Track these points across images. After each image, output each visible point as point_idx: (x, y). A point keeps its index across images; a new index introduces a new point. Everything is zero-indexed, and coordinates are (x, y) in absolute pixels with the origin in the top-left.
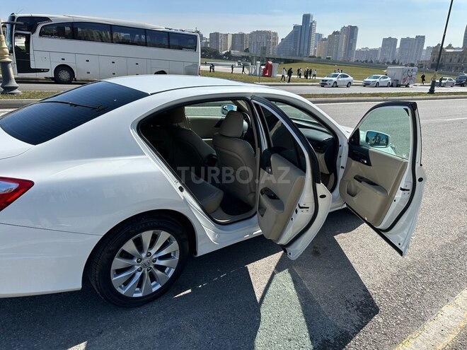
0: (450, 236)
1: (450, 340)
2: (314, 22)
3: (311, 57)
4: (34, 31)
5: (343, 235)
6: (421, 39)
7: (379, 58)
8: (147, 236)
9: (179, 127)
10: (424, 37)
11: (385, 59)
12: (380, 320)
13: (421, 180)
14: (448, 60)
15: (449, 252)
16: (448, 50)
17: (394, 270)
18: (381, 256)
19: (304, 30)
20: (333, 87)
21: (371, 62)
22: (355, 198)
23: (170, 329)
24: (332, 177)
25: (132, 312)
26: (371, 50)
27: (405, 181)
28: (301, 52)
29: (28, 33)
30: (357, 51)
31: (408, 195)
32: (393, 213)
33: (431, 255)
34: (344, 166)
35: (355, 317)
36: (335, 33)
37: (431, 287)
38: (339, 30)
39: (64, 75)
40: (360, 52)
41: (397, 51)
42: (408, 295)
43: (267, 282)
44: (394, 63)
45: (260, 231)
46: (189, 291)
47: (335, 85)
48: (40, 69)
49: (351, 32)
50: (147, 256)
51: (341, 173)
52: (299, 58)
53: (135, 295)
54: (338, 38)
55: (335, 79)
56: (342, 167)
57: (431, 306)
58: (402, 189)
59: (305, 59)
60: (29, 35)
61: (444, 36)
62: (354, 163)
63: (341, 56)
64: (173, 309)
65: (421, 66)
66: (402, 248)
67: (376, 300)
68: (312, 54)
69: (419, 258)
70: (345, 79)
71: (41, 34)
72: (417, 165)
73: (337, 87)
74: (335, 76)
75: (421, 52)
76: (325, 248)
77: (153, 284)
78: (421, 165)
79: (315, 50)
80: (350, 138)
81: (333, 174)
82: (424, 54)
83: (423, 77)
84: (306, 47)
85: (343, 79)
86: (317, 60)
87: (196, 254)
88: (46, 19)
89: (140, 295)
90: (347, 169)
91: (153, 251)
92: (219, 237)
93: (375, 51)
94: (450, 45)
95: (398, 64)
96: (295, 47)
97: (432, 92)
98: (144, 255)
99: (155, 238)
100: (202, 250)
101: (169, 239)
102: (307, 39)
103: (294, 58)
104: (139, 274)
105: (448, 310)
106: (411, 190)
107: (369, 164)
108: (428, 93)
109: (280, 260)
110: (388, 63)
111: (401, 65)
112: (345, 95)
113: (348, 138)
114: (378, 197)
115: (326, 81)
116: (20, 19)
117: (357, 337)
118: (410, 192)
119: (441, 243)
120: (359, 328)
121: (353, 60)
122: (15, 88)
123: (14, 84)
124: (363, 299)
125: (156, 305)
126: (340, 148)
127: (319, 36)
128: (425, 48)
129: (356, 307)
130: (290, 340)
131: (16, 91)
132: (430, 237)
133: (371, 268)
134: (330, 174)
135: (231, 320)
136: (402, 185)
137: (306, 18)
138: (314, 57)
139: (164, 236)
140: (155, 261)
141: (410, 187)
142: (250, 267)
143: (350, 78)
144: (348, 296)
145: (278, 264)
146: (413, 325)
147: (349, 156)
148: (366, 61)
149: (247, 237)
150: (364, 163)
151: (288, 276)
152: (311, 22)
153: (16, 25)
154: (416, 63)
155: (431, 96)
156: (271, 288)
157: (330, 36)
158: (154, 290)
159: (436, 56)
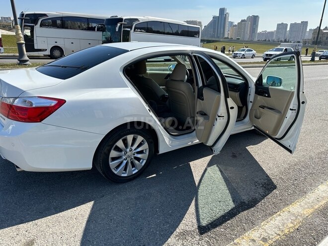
0: (325, 147)
1: (323, 203)
2: (227, 13)
3: (226, 38)
4: (36, 24)
5: (251, 146)
6: (305, 24)
7: (275, 38)
8: (130, 138)
9: (143, 77)
10: (307, 22)
11: (279, 39)
12: (277, 192)
13: (303, 103)
14: (324, 39)
15: (323, 156)
16: (325, 31)
17: (286, 166)
18: (277, 158)
19: (221, 19)
20: (241, 58)
21: (269, 41)
22: (260, 120)
23: (145, 195)
24: (244, 109)
25: (121, 186)
26: (269, 33)
27: (293, 104)
28: (219, 35)
29: (33, 25)
30: (258, 33)
31: (294, 113)
32: (285, 126)
33: (311, 158)
34: (252, 101)
35: (261, 191)
36: (242, 21)
37: (311, 175)
38: (246, 19)
39: (57, 53)
40: (261, 34)
41: (288, 33)
42: (296, 180)
43: (203, 171)
44: (285, 41)
45: (198, 141)
46: (155, 175)
47: (244, 57)
48: (41, 49)
49: (254, 20)
50: (130, 151)
51: (250, 105)
52: (217, 39)
53: (123, 175)
54: (245, 24)
55: (243, 53)
56: (251, 102)
57: (311, 185)
58: (291, 109)
59: (221, 40)
60: (33, 26)
61: (321, 20)
62: (259, 97)
63: (247, 37)
64: (146, 185)
65: (305, 43)
66: (291, 149)
67: (275, 182)
68: (226, 36)
69: (303, 160)
70: (250, 52)
71: (41, 26)
72: (301, 93)
73: (244, 58)
74: (244, 50)
75: (305, 33)
76: (240, 154)
77: (133, 169)
78: (303, 93)
79: (228, 34)
80: (256, 82)
81: (245, 107)
82: (307, 34)
83: (307, 50)
84: (222, 32)
85: (249, 52)
86: (230, 40)
87: (158, 152)
88: (45, 15)
89: (126, 175)
90: (254, 103)
91: (134, 148)
92: (172, 143)
93: (271, 33)
94: (326, 27)
95: (288, 42)
96: (214, 32)
97: (313, 60)
98: (128, 150)
99: (134, 140)
100: (162, 150)
101: (142, 141)
102: (222, 25)
103: (213, 39)
104: (125, 162)
105: (322, 187)
106: (297, 110)
107: (269, 96)
108: (310, 61)
109: (211, 160)
110: (281, 41)
111: (291, 42)
112: (250, 63)
113: (255, 82)
114: (275, 116)
115: (237, 54)
116: (27, 15)
117: (263, 201)
118: (296, 111)
119: (318, 151)
120: (264, 197)
121: (256, 39)
122: (27, 61)
123: (26, 58)
124: (266, 181)
125: (134, 182)
126: (249, 89)
127: (231, 23)
128: (308, 30)
129: (261, 185)
130: (220, 202)
131: (28, 63)
132: (311, 148)
133: (271, 165)
134: (243, 107)
135: (182, 191)
136: (291, 107)
137: (222, 11)
138: (228, 38)
139: (140, 139)
140: (134, 155)
141: (296, 108)
142: (191, 163)
143: (254, 52)
144: (256, 180)
145: (210, 162)
146: (298, 195)
147: (255, 93)
148: (265, 40)
149: (190, 144)
150: (265, 96)
151: (217, 168)
152: (225, 13)
153: (25, 19)
154: (301, 41)
155: (313, 63)
156: (206, 174)
157: (239, 23)
158: (134, 173)
159: (316, 36)
